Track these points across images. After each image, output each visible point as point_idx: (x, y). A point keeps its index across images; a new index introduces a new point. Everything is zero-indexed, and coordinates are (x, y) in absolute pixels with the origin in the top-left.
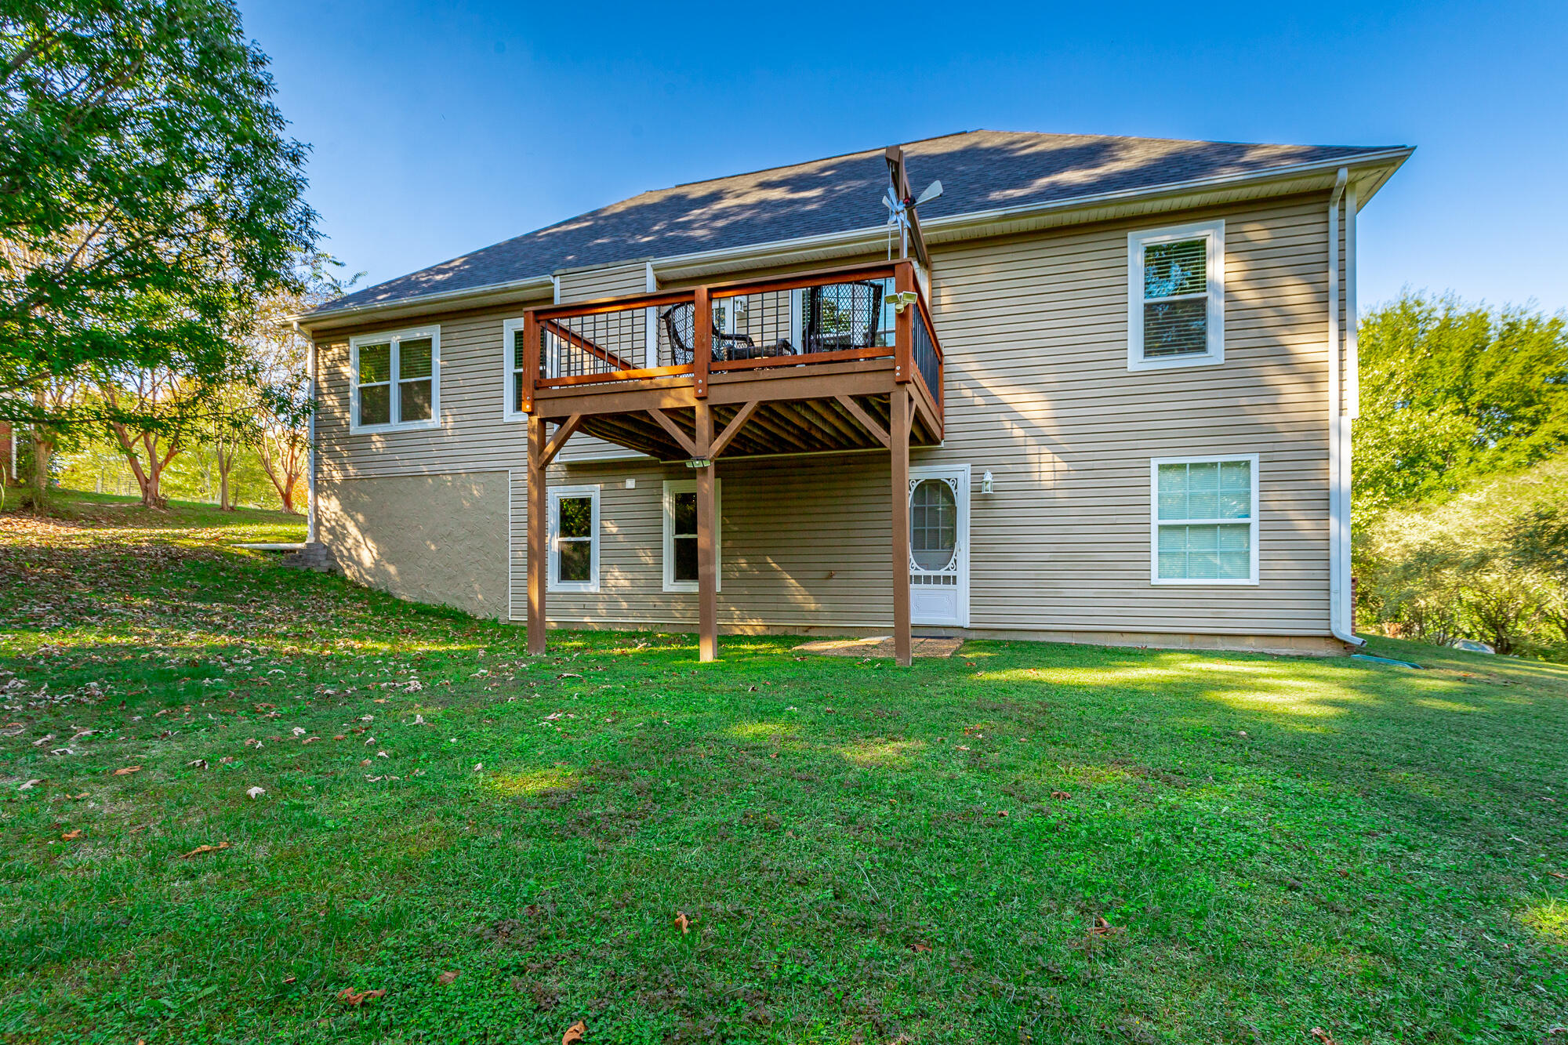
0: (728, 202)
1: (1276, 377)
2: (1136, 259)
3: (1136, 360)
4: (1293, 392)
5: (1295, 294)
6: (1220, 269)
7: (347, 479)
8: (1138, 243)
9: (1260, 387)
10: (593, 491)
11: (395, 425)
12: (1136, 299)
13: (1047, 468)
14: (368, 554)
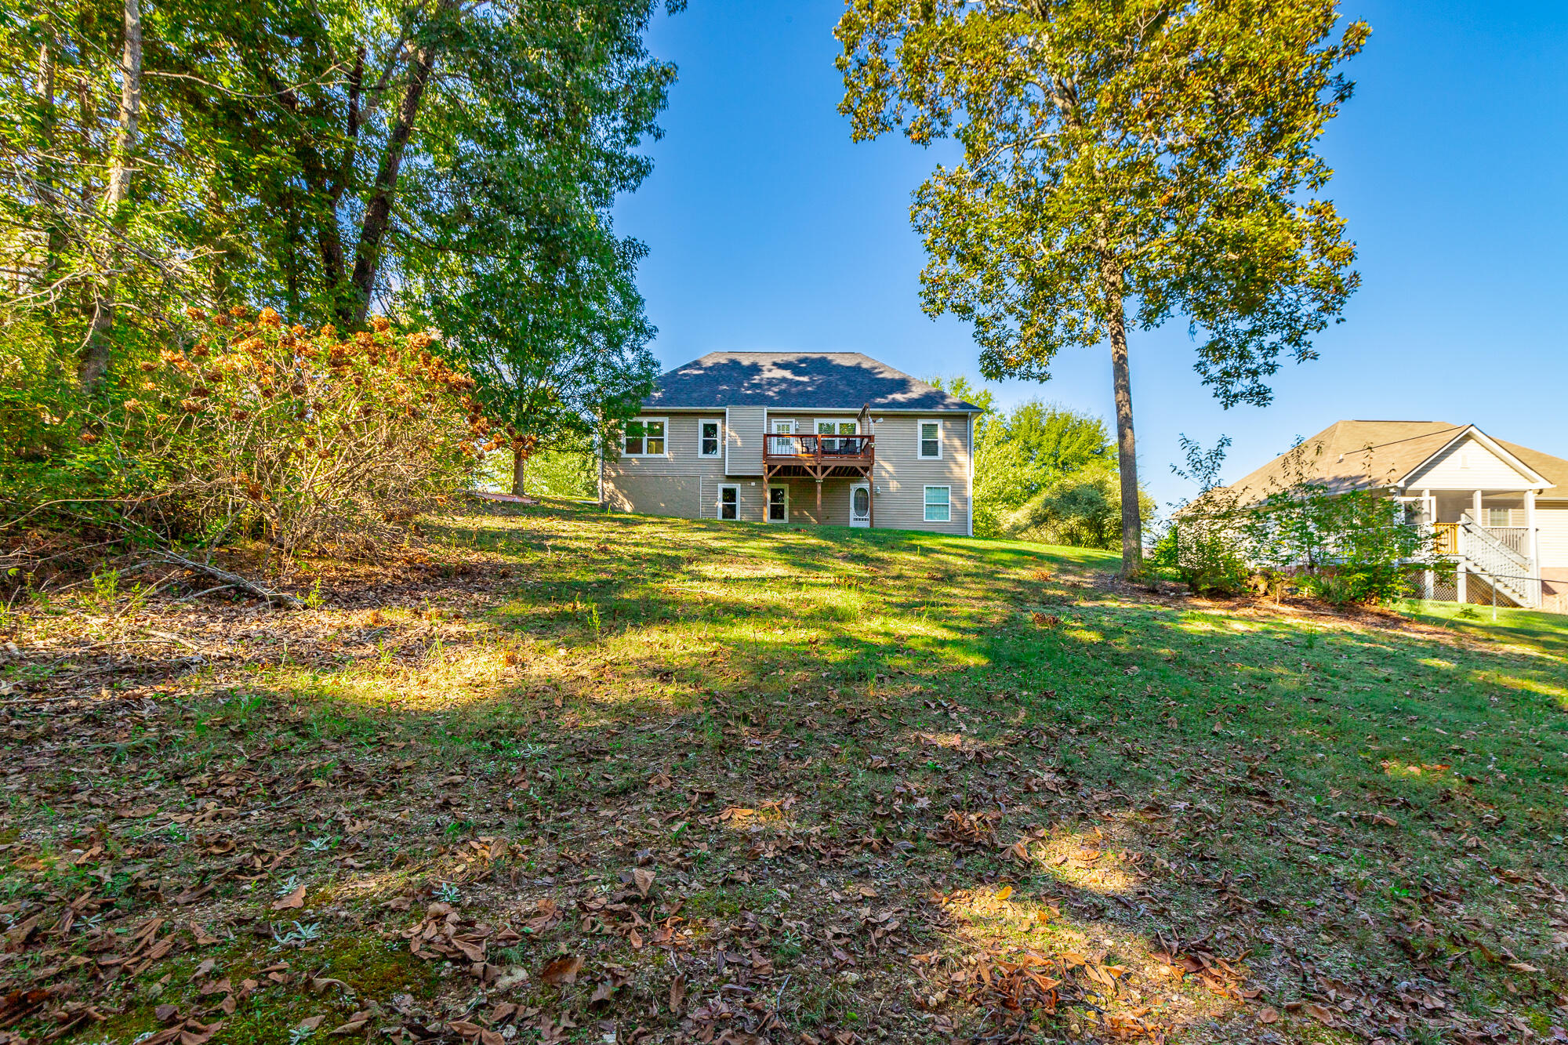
0: (767, 375)
1: (953, 466)
2: (920, 428)
3: (920, 457)
4: (956, 470)
5: (957, 443)
6: (940, 434)
7: (619, 476)
8: (921, 422)
9: (949, 468)
10: (737, 486)
11: (645, 455)
12: (920, 440)
13: (894, 485)
14: (628, 508)
